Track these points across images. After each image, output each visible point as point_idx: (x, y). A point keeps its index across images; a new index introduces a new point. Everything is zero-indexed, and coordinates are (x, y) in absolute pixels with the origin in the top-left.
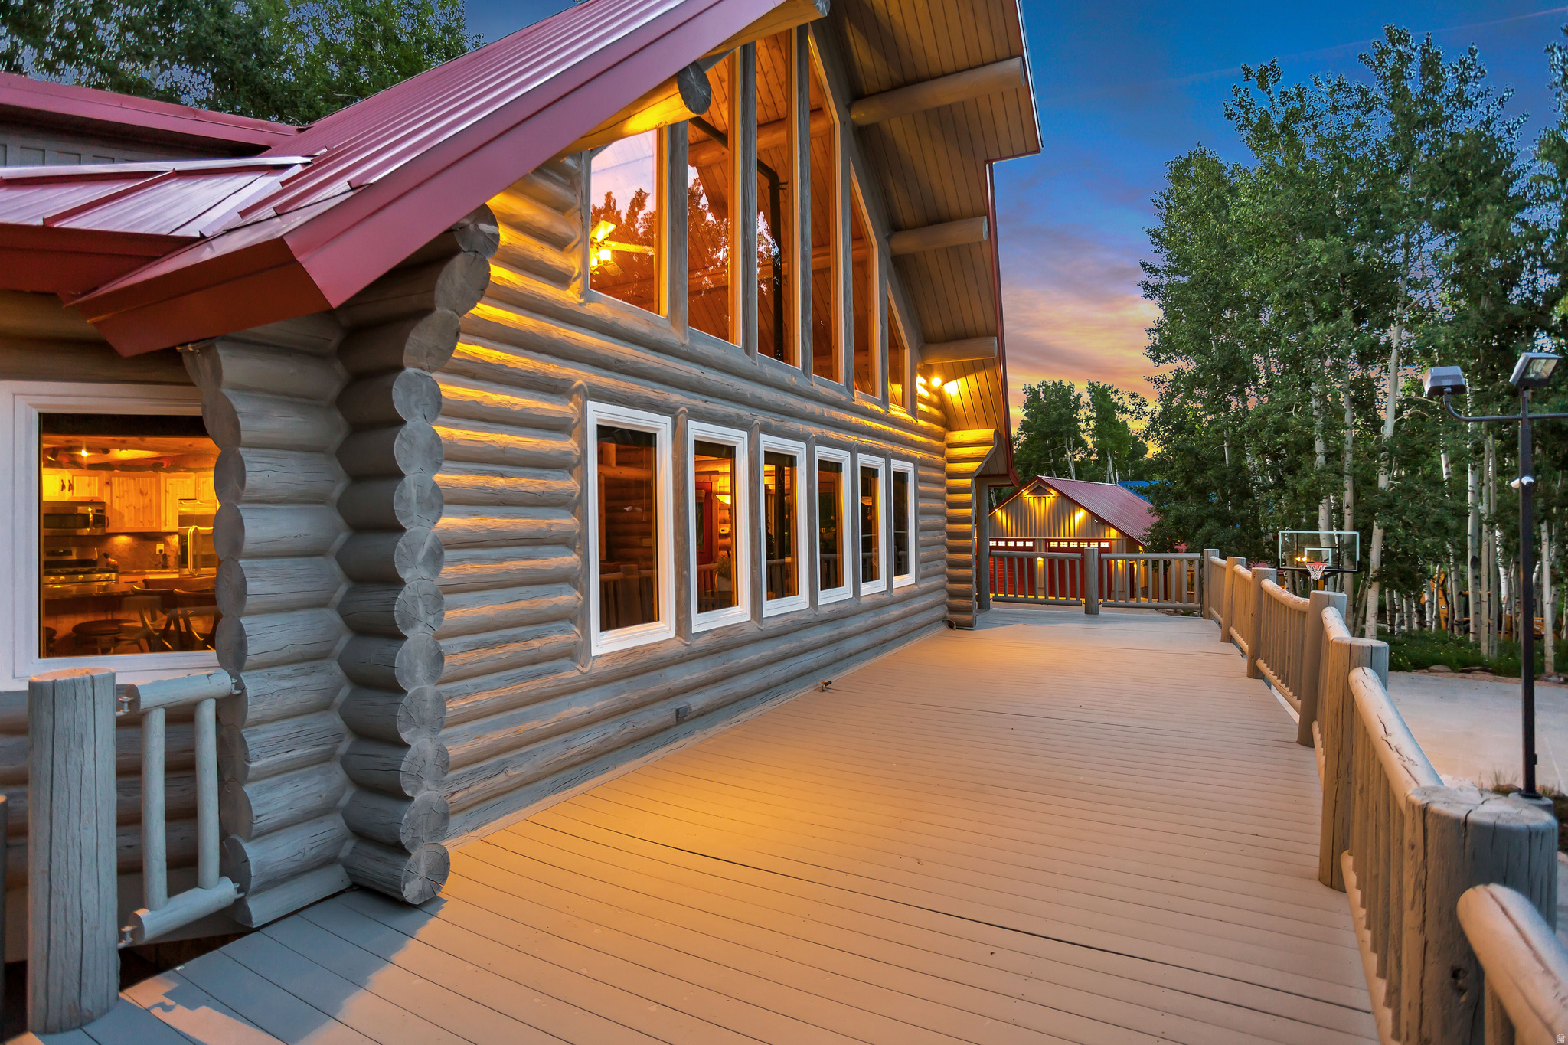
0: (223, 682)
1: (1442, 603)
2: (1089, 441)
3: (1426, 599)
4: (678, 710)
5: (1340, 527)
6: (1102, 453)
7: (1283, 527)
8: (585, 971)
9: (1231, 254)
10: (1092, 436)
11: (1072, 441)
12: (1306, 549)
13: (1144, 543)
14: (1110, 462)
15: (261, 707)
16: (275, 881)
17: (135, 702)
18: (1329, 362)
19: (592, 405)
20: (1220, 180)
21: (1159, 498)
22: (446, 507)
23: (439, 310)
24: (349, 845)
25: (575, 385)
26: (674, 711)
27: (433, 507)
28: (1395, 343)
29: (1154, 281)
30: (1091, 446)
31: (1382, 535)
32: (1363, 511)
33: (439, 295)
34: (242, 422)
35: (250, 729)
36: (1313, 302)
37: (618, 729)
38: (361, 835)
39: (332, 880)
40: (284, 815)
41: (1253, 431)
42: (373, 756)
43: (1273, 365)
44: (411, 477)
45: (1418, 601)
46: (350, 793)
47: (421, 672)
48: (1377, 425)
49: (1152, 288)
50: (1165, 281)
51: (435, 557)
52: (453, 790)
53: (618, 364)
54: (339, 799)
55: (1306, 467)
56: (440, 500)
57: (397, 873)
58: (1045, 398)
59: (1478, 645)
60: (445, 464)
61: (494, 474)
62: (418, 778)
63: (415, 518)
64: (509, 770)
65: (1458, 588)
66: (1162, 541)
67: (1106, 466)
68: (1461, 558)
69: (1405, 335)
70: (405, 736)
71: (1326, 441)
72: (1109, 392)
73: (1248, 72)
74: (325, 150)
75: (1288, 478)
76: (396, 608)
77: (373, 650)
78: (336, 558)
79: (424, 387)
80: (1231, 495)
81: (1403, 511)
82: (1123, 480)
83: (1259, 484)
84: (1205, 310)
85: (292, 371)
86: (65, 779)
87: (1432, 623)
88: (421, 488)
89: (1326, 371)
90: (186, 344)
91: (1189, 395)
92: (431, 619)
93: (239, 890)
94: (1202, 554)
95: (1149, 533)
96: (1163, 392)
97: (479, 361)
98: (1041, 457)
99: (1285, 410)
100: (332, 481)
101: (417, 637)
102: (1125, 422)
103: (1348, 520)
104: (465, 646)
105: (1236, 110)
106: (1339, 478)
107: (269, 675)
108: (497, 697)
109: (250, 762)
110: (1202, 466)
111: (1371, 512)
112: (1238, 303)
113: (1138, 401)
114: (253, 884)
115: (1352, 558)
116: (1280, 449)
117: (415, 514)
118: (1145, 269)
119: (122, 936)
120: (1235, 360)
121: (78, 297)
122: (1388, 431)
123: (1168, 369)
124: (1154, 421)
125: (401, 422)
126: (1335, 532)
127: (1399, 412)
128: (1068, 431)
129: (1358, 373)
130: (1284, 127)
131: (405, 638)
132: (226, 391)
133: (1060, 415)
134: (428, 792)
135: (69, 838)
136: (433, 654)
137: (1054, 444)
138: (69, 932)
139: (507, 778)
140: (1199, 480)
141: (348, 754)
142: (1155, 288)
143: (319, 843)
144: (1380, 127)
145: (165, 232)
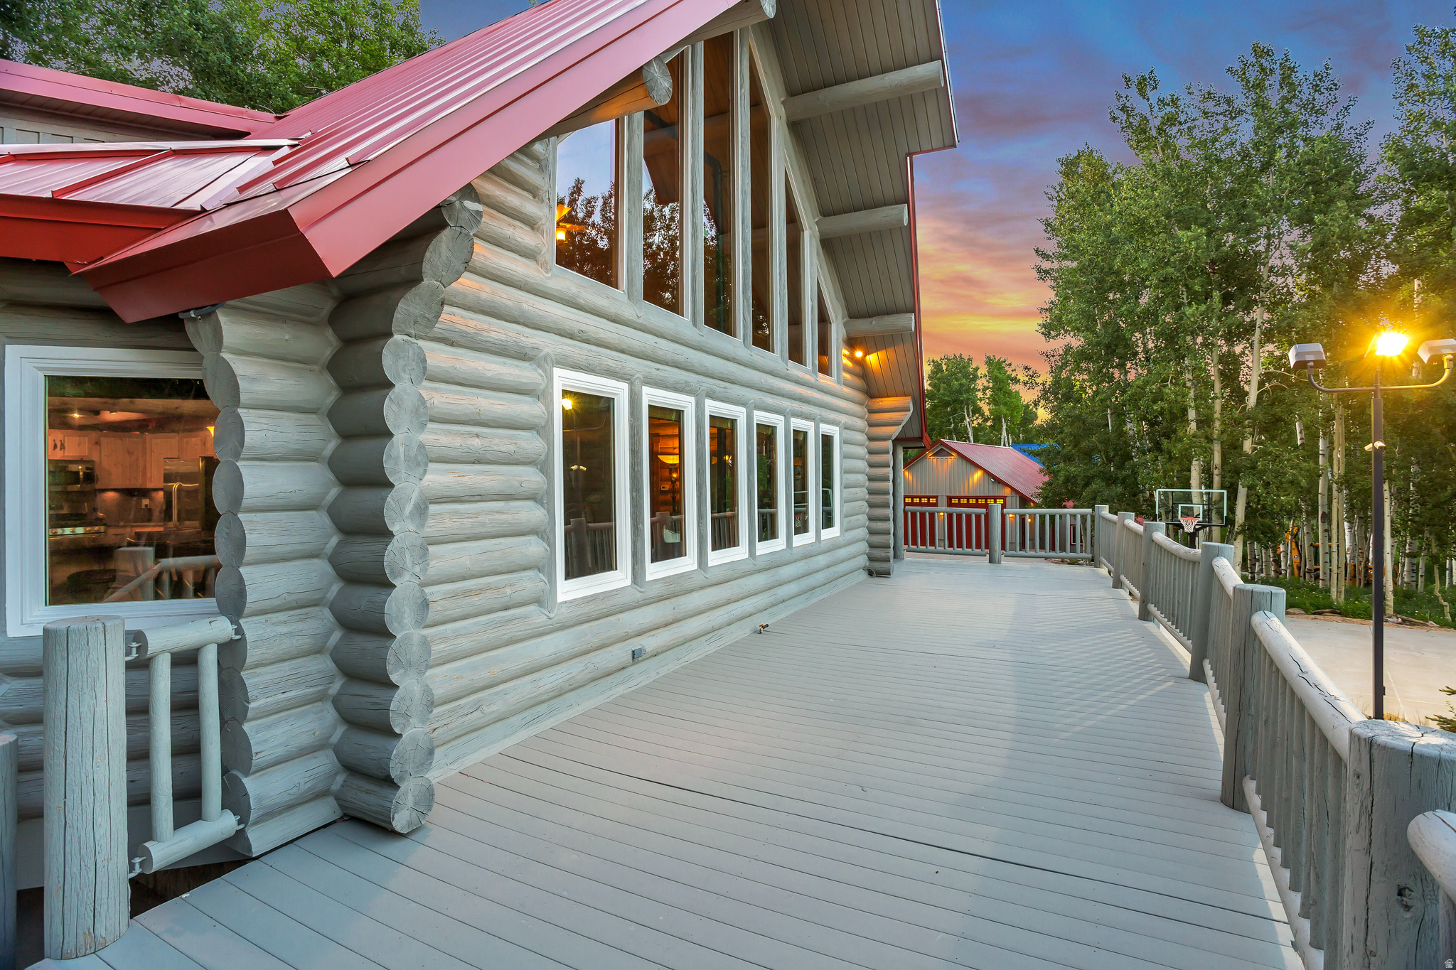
0: (223, 628)
1: (1295, 553)
2: (986, 409)
3: (1281, 550)
4: (633, 651)
5: (1210, 486)
6: (997, 420)
7: (1159, 485)
8: (565, 894)
9: (1115, 242)
10: (988, 404)
11: (971, 408)
12: (1180, 506)
13: (1036, 500)
14: (1004, 427)
15: (259, 651)
16: (271, 814)
17: (142, 648)
18: (1200, 340)
19: (558, 372)
20: (1104, 177)
21: (1049, 459)
22: (432, 466)
23: (426, 281)
24: (340, 779)
25: (543, 353)
26: (630, 652)
27: (418, 464)
28: (1258, 323)
29: (1046, 265)
30: (987, 413)
31: (1246, 493)
32: (1230, 472)
33: (426, 267)
34: (242, 385)
35: (248, 672)
36: (1186, 286)
37: (580, 669)
38: (352, 769)
39: (324, 811)
40: (280, 751)
41: (1134, 400)
42: (363, 696)
43: (1150, 342)
44: (399, 437)
45: (1275, 552)
46: (341, 729)
47: (408, 618)
48: (1241, 395)
49: (1044, 271)
50: (1056, 265)
51: (421, 511)
52: (434, 726)
53: (581, 334)
54: (330, 737)
55: (1180, 434)
56: (425, 458)
57: (387, 804)
58: (947, 370)
59: (1328, 591)
60: (430, 425)
61: (470, 434)
62: (406, 716)
63: (403, 475)
64: (484, 708)
65: (1308, 540)
66: (1054, 498)
67: (1000, 430)
68: (1313, 513)
69: (1266, 316)
70: (394, 678)
71: (1197, 408)
72: (1003, 365)
73: (1128, 80)
74: (309, 134)
75: (1165, 442)
76: (385, 559)
77: (363, 597)
78: (327, 512)
79: (411, 353)
80: (1114, 457)
81: (1263, 472)
82: (1016, 444)
83: (1138, 448)
84: (1091, 292)
85: (287, 337)
86: (78, 720)
87: (1286, 571)
88: (407, 446)
89: (1197, 347)
90: (189, 310)
91: (1078, 369)
92: (417, 569)
93: (240, 822)
94: (1093, 510)
95: (1041, 491)
96: (1053, 365)
97: (457, 330)
98: (944, 422)
99: (1162, 381)
100: (324, 439)
101: (404, 585)
102: (1017, 393)
103: (1216, 479)
104: (444, 594)
105: (1118, 113)
106: (1208, 443)
107: (267, 621)
108: (473, 641)
109: (249, 703)
110: (1088, 430)
111: (1236, 472)
112: (1121, 286)
113: (1031, 373)
114: (253, 817)
115: (1220, 513)
116: (1156, 417)
117: (403, 471)
118: (1038, 255)
119: (132, 867)
120: (1118, 337)
121: (85, 265)
122: (1252, 400)
123: (1058, 344)
124: (1045, 391)
125: (390, 385)
126: (1204, 491)
127: (1261, 384)
128: (968, 399)
129: (1225, 349)
130: (1160, 130)
131: (394, 586)
132: (225, 355)
133: (961, 385)
134: (415, 729)
135: (83, 776)
136: (419, 601)
137: (954, 411)
138: (83, 864)
139: (482, 715)
140: (1084, 444)
141: (339, 694)
142: (1047, 272)
143: (312, 777)
144: (1245, 131)
145: (168, 205)
